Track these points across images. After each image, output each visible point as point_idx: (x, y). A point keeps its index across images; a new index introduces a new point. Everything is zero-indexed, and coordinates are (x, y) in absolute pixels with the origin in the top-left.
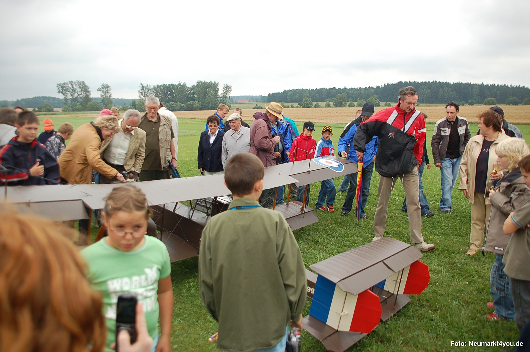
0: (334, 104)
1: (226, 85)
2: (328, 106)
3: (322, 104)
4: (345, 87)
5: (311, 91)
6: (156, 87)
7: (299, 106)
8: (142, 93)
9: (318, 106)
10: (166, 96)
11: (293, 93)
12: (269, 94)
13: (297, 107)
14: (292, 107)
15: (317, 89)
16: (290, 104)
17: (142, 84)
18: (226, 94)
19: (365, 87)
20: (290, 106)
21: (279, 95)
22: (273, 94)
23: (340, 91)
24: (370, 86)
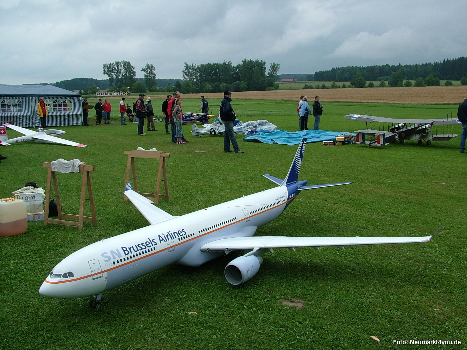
0: (389, 84)
1: (273, 63)
2: (382, 85)
3: (376, 83)
4: (399, 64)
5: (362, 69)
6: (200, 66)
7: (351, 85)
8: (186, 73)
9: (371, 86)
10: (210, 75)
11: (343, 72)
12: (316, 73)
13: (349, 87)
14: (344, 87)
15: (368, 66)
16: (341, 84)
17: (186, 64)
18: (274, 73)
19: (422, 64)
20: (342, 86)
21: (327, 74)
22: (320, 72)
23: (394, 69)
24: (427, 63)
